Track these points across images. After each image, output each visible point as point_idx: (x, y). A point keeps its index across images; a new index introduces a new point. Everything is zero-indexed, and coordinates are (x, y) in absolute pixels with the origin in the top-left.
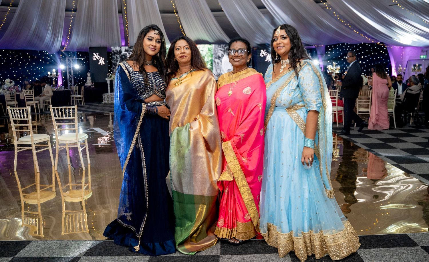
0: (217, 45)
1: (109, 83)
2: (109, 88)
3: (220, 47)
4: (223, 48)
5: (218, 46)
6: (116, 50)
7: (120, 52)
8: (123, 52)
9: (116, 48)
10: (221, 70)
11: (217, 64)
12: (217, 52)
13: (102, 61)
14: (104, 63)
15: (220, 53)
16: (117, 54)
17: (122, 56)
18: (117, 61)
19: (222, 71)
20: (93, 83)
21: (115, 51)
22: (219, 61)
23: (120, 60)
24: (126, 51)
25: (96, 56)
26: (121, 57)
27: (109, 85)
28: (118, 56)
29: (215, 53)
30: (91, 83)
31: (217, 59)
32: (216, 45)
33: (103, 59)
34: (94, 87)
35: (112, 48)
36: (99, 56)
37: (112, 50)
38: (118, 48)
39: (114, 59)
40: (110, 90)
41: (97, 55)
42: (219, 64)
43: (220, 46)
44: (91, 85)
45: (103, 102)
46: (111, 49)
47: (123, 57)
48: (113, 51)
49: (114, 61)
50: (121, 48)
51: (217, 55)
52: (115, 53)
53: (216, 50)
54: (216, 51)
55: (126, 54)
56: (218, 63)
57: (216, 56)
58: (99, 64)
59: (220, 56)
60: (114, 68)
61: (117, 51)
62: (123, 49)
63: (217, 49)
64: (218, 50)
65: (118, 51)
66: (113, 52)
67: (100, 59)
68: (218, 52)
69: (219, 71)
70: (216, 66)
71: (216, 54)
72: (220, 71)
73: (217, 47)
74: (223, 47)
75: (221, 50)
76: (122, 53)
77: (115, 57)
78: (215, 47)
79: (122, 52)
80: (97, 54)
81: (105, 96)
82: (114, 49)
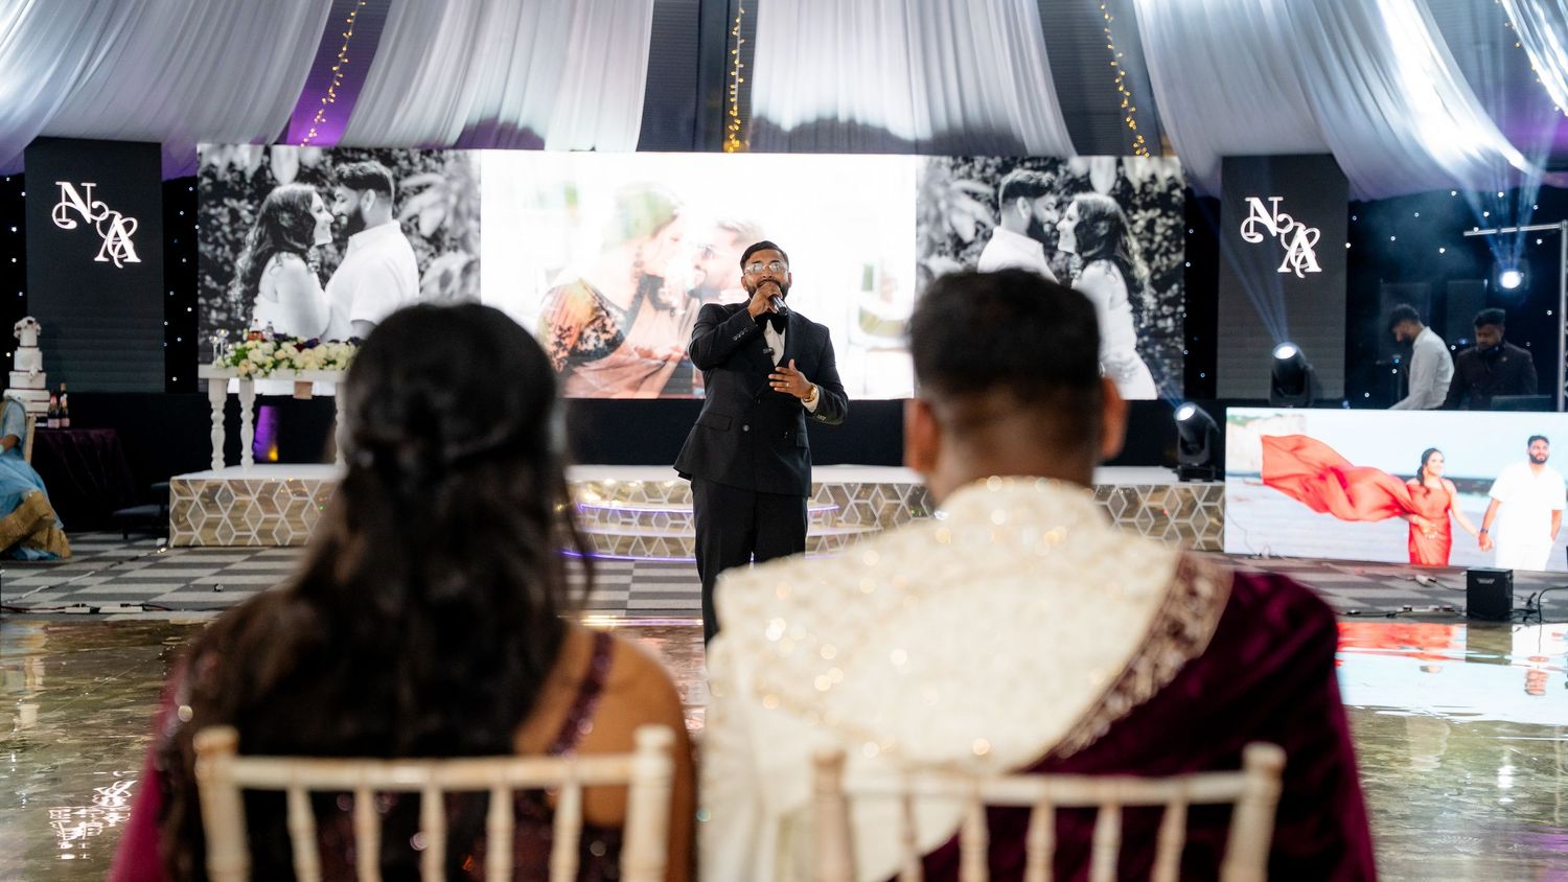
0: (946, 160)
1: (217, 400)
2: (218, 435)
3: (969, 176)
4: (985, 181)
5: (954, 168)
6: (231, 166)
7: (263, 181)
8: (287, 186)
9: (229, 149)
12: (943, 205)
15: (962, 212)
16: (239, 197)
17: (275, 209)
18: (237, 247)
20: (64, 399)
21: (222, 174)
23: (261, 240)
24: (305, 175)
26: (270, 219)
27: (218, 416)
28: (244, 208)
29: (933, 213)
30: (46, 394)
31: (940, 253)
32: (936, 159)
34: (66, 422)
35: (201, 147)
37: (205, 163)
38: (246, 157)
39: (219, 228)
40: (226, 449)
43: (964, 169)
44: (45, 407)
46: (195, 158)
47: (285, 219)
48: (210, 172)
49: (216, 243)
50: (268, 152)
51: (947, 228)
52: (221, 190)
53: (940, 191)
54: (936, 202)
55: (307, 199)
57: (936, 237)
59: (968, 234)
60: (214, 294)
61: (242, 174)
62: (286, 160)
63: (946, 184)
64: (950, 195)
65: (250, 173)
66: (206, 181)
68: (950, 206)
71: (939, 219)
73: (945, 171)
74: (990, 171)
75: (974, 196)
76: (277, 194)
77: (225, 220)
78: (931, 172)
79: (273, 183)
81: (185, 488)
82: (219, 161)
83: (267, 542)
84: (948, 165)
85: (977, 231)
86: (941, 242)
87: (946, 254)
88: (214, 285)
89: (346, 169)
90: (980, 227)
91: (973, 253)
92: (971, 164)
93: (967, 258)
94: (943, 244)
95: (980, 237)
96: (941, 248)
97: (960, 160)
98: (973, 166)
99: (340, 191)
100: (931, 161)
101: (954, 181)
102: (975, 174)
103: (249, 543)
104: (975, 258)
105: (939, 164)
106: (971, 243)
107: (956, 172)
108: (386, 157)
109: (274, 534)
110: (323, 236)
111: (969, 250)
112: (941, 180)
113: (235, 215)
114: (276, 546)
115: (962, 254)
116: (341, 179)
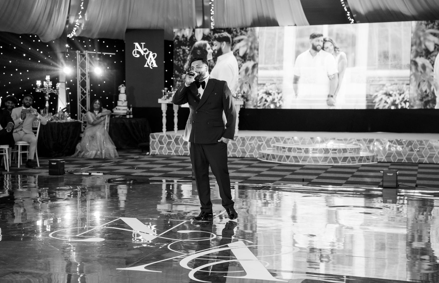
0: (424, 22)
1: (164, 108)
2: (164, 121)
3: (433, 28)
5: (426, 25)
6: (183, 36)
7: (192, 40)
8: (199, 42)
9: (183, 31)
10: (432, 83)
11: (420, 69)
12: (422, 39)
13: (151, 61)
14: (155, 65)
15: (429, 41)
16: (185, 45)
17: (196, 49)
18: (185, 61)
19: (432, 88)
20: (131, 109)
21: (181, 39)
22: (427, 62)
23: (191, 58)
24: (205, 38)
25: (140, 50)
26: (194, 52)
27: (164, 115)
28: (187, 49)
29: (418, 41)
30: (126, 108)
31: (420, 56)
32: (420, 22)
33: (154, 56)
34: (131, 116)
35: (175, 30)
36: (145, 49)
37: (176, 35)
38: (187, 33)
39: (179, 55)
40: (167, 125)
41: (141, 46)
42: (428, 70)
43: (431, 25)
44: (125, 112)
45: (149, 151)
46: (172, 34)
47: (199, 52)
48: (177, 38)
49: (179, 60)
50: (194, 31)
51: (423, 47)
52: (181, 44)
53: (421, 34)
54: (419, 38)
55: (205, 45)
56: (424, 67)
57: (419, 50)
58: (146, 66)
59: (431, 49)
60: (177, 76)
61: (186, 38)
62: (199, 34)
63: (423, 31)
64: (425, 35)
65: (188, 38)
66: (176, 41)
67: (148, 56)
68: (425, 39)
69: (424, 87)
70: (420, 74)
71: (420, 44)
72: (430, 86)
73: (423, 26)
75: (435, 35)
76: (197, 44)
77: (181, 53)
78: (418, 27)
79: (196, 41)
80: (143, 44)
81: (155, 138)
82: (180, 34)
83: (177, 154)
84: (425, 24)
85: (435, 48)
86: (421, 52)
87: (423, 56)
88: (178, 73)
89: (217, 35)
90: (436, 46)
91: (433, 56)
92: (434, 23)
93: (431, 58)
94: (422, 53)
95: (436, 50)
96: (421, 54)
97: (429, 22)
98: (435, 24)
99: (215, 42)
100: (418, 23)
101: (427, 29)
102: (435, 27)
103: (172, 154)
104: (434, 57)
105: (421, 24)
106: (433, 52)
107: (428, 26)
108: (229, 30)
109: (179, 151)
110: (210, 57)
111: (432, 55)
112: (422, 29)
113: (184, 51)
114: (179, 156)
115: (429, 56)
116: (216, 39)
